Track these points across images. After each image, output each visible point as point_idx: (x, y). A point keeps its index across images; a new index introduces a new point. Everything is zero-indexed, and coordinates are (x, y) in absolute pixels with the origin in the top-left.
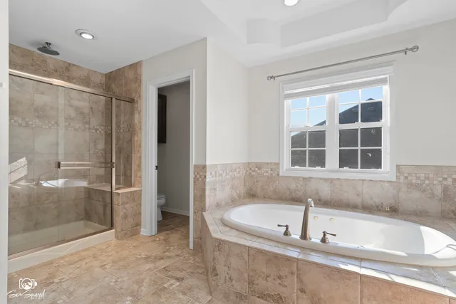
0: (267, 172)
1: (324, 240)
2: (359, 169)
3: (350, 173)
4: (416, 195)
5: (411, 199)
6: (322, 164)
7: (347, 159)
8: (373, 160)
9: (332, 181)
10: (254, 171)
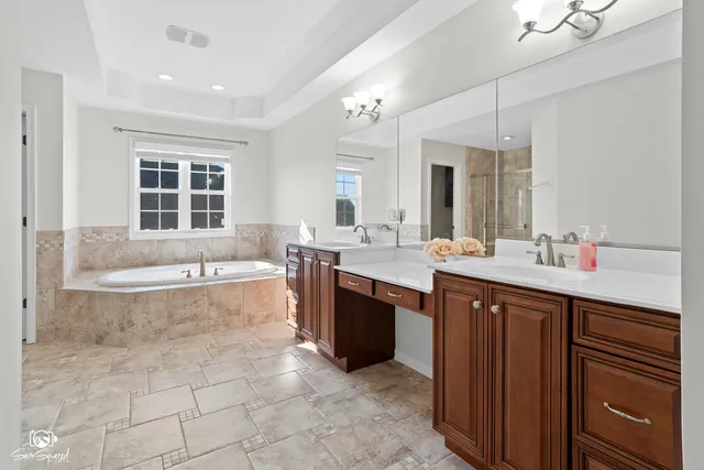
0: (111, 237)
1: (216, 274)
2: (208, 229)
3: (201, 233)
4: (246, 245)
5: (244, 248)
6: (175, 226)
7: (198, 221)
8: (217, 222)
9: (187, 241)
10: (91, 238)
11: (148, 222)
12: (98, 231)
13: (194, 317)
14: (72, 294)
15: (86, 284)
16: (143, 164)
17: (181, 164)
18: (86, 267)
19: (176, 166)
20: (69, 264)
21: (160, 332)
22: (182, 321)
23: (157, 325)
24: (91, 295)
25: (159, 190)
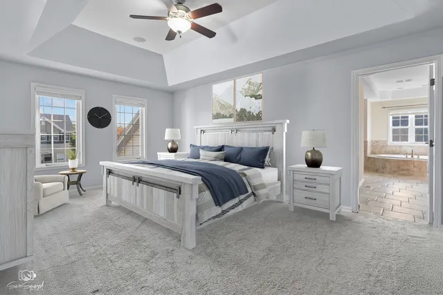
0: (381, 144)
1: (418, 158)
2: (423, 142)
9: (412, 146)
11: (395, 139)
12: (377, 142)
13: (408, 170)
14: (369, 158)
15: (374, 156)
16: (393, 118)
17: (410, 116)
18: (373, 153)
19: (407, 117)
20: (369, 151)
21: (395, 172)
22: (403, 170)
23: (393, 169)
24: (374, 158)
25: (400, 127)
